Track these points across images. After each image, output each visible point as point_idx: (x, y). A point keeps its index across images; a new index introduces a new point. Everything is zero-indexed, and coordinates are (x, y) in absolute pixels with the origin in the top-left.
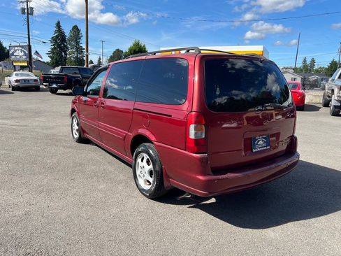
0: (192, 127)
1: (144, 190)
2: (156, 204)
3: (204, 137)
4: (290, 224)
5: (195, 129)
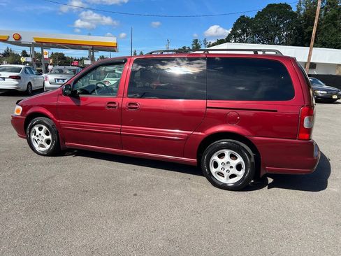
5: (309, 120)
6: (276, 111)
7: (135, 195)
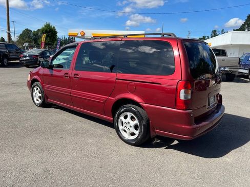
0: (182, 91)
1: (128, 140)
2: (142, 149)
3: (189, 97)
4: (233, 152)
5: (185, 92)
6: (160, 84)
7: (62, 137)
